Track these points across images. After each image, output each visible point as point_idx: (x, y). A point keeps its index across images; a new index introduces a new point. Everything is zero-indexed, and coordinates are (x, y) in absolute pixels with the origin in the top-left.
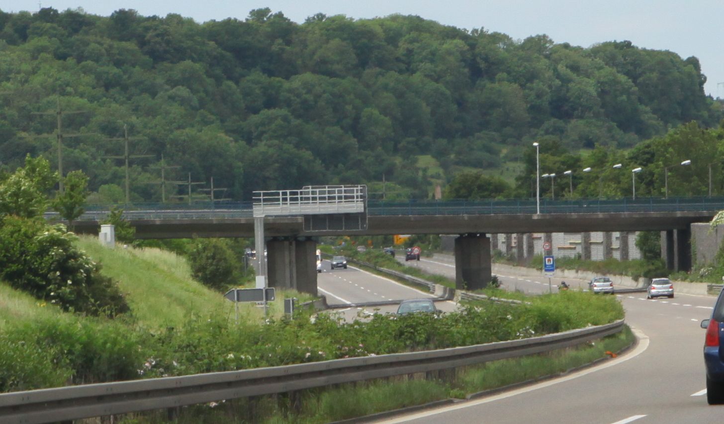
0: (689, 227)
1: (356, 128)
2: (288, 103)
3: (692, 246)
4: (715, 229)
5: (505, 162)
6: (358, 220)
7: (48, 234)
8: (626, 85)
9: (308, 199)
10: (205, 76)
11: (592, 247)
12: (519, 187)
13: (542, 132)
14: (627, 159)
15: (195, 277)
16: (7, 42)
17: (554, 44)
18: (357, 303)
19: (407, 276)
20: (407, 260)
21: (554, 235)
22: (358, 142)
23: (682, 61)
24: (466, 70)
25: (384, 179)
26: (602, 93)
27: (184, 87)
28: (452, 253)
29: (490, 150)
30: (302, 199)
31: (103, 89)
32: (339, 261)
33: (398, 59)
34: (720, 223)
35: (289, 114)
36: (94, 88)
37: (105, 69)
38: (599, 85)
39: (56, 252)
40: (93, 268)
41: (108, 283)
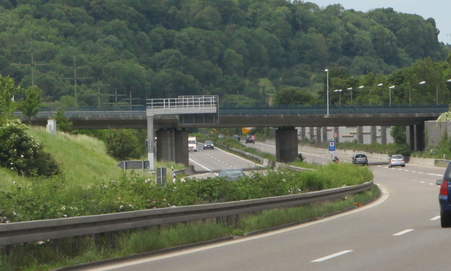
0: (423, 123)
1: (221, 61)
2: (179, 46)
3: (426, 135)
4: (440, 124)
5: (314, 83)
6: (213, 118)
7: (9, 125)
8: (390, 35)
9: (181, 104)
10: (127, 29)
11: (364, 136)
12: (320, 98)
14: (387, 81)
15: (108, 153)
16: (4, 7)
17: (345, 9)
18: (214, 170)
19: (247, 153)
20: (246, 143)
21: (340, 128)
22: (223, 70)
23: (424, 21)
24: (289, 26)
25: (238, 93)
26: (375, 40)
27: (115, 36)
28: (275, 139)
29: (304, 76)
30: (177, 104)
31: (63, 37)
32: (209, 144)
33: (247, 19)
34: (443, 121)
35: (180, 52)
36: (58, 36)
37: (65, 24)
38: (373, 35)
39: (14, 137)
40: (38, 147)
41: (48, 156)
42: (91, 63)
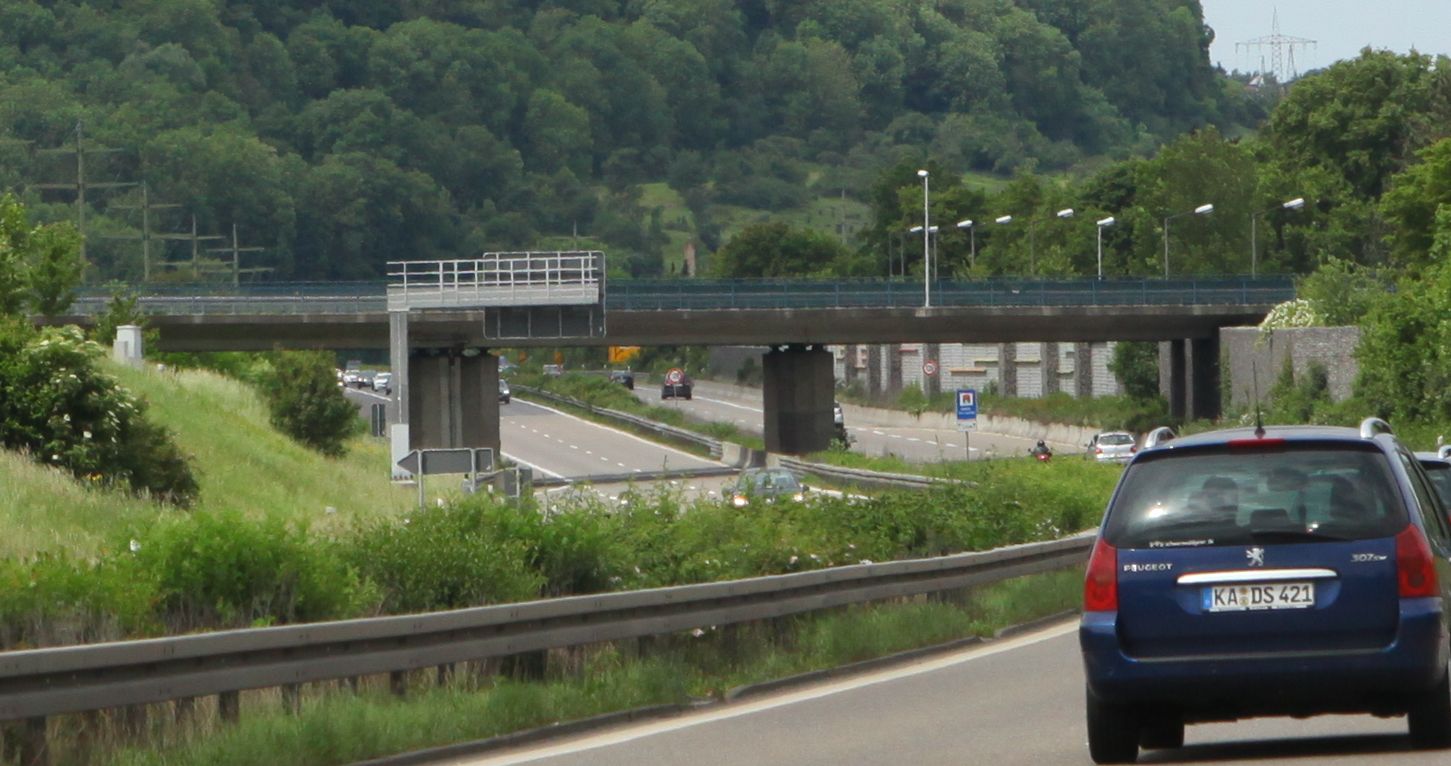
0: (1215, 335)
1: (518, 130)
2: (385, 78)
3: (1222, 369)
4: (1269, 338)
5: (816, 198)
6: (588, 317)
7: (49, 345)
8: (1057, 46)
9: (493, 277)
10: (218, 24)
11: (1021, 372)
12: (864, 251)
13: (890, 139)
14: (1080, 199)
15: (278, 426)
19: (661, 425)
21: (944, 347)
22: (524, 156)
24: (738, 14)
25: (575, 230)
26: (1008, 63)
27: (177, 46)
29: (786, 175)
30: (482, 277)
31: (15, 49)
34: (1278, 328)
35: (387, 99)
38: (1002, 46)
39: (61, 378)
40: (133, 410)
41: (160, 435)
42: (105, 133)
